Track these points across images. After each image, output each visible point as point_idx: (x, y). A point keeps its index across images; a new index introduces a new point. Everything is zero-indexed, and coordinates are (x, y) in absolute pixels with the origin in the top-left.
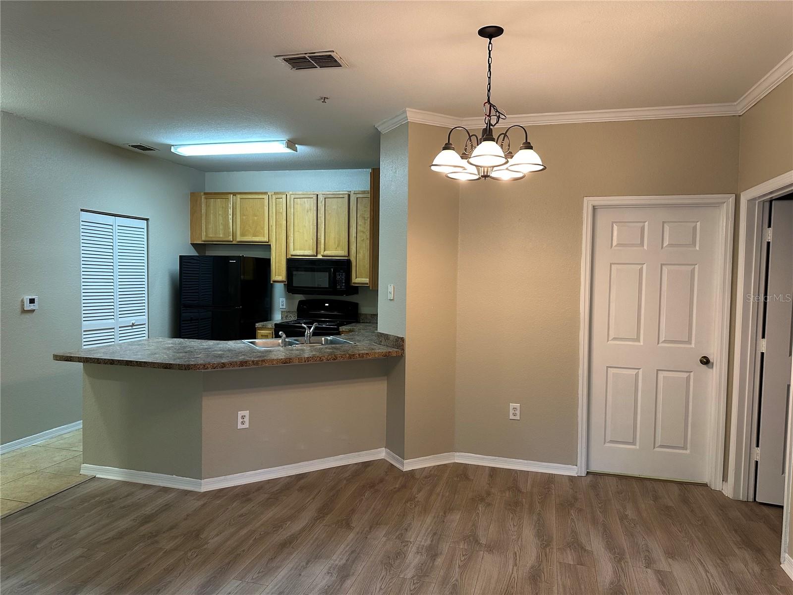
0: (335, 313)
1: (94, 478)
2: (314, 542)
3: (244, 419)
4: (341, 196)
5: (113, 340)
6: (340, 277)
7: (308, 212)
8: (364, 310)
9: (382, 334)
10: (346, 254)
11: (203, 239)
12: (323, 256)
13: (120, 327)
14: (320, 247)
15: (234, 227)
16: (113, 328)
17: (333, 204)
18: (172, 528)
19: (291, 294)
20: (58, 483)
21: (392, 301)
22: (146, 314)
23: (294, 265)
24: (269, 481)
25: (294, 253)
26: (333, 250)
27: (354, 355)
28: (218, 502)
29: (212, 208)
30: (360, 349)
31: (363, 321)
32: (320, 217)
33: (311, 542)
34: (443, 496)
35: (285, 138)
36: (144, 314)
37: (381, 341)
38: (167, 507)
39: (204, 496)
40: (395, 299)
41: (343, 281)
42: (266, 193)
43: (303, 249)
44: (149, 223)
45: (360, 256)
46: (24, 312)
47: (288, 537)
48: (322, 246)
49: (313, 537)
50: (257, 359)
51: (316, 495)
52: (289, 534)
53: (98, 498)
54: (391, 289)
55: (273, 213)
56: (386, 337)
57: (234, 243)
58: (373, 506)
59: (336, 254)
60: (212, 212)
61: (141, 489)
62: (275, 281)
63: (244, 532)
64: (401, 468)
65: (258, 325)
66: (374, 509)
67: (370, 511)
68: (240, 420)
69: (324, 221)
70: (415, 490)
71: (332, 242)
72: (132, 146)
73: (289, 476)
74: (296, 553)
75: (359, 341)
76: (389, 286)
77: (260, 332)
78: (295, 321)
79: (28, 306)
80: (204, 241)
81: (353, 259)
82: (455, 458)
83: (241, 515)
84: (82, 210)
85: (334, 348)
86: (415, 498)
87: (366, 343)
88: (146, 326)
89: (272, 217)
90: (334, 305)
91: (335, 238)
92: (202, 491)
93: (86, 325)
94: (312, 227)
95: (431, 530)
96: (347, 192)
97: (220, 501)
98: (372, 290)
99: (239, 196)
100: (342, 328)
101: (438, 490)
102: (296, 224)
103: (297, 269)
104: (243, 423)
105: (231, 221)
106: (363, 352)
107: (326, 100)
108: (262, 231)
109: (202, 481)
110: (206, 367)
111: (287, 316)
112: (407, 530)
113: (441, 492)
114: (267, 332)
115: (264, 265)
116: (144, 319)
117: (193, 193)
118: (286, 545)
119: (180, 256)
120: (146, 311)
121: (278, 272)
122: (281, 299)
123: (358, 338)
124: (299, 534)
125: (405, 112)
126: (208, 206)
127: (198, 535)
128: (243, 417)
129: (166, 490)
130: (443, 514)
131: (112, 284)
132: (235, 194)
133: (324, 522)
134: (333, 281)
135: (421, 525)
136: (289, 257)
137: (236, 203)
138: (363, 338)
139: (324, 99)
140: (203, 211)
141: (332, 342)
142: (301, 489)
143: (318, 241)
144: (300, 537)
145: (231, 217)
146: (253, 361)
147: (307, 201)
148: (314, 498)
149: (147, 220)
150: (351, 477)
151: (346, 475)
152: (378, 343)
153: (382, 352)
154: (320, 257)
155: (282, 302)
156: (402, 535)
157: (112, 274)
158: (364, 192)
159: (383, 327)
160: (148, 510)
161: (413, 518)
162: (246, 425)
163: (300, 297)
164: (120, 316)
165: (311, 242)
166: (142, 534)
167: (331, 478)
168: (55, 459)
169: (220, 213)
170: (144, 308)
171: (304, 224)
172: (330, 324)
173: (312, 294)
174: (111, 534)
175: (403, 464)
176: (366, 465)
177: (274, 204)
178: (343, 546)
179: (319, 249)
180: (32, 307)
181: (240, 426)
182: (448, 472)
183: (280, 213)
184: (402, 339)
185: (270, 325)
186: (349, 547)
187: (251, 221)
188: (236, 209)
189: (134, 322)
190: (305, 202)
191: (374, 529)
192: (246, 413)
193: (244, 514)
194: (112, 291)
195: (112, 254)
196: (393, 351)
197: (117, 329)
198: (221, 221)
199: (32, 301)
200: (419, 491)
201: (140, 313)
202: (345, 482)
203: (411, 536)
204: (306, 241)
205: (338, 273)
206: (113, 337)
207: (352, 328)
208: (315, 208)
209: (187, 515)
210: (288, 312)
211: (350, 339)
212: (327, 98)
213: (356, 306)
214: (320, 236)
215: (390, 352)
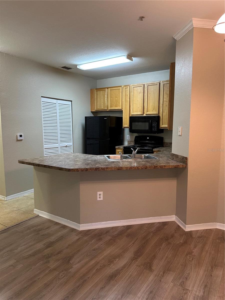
0: (153, 142)
1: (38, 216)
2: (129, 278)
3: (100, 196)
4: (156, 84)
5: (58, 152)
6: (154, 124)
7: (139, 93)
8: (166, 140)
9: (174, 155)
10: (158, 113)
11: (95, 109)
12: (146, 115)
13: (61, 147)
14: (145, 110)
15: (108, 103)
16: (58, 148)
17: (152, 88)
18: (58, 253)
19: (131, 133)
20: (23, 217)
21: (180, 136)
22: (72, 141)
23: (133, 119)
24: (113, 228)
25: (132, 114)
26: (151, 111)
27: (157, 166)
28: (85, 238)
29: (99, 95)
30: (161, 162)
31: (166, 146)
32: (145, 96)
33: (127, 278)
34: (210, 253)
35: (126, 53)
36: (71, 141)
37: (174, 158)
38: (61, 238)
39: (80, 233)
40: (182, 135)
41: (156, 127)
42: (121, 86)
43: (137, 112)
44: (72, 103)
45: (164, 114)
46: (18, 140)
47: (115, 272)
48: (146, 110)
49: (129, 274)
50: (104, 167)
51: (136, 241)
52: (116, 269)
53: (35, 228)
54: (180, 129)
55: (124, 95)
56: (177, 156)
57: (107, 110)
58: (166, 255)
59: (153, 114)
60: (99, 97)
61: (54, 225)
62: (124, 127)
63: (93, 262)
64: (184, 229)
65: (116, 147)
66: (167, 257)
67: (164, 258)
68: (98, 196)
69: (147, 97)
70: (192, 246)
71: (150, 108)
72: (62, 67)
73: (123, 226)
74: (117, 285)
75: (161, 157)
76: (179, 128)
77: (117, 150)
78: (133, 145)
79: (19, 138)
80: (96, 110)
81: (161, 115)
82: (217, 226)
83: (94, 250)
84: (42, 97)
85: (147, 161)
86: (192, 252)
87: (165, 159)
88: (72, 147)
89: (123, 97)
90: (152, 138)
91: (152, 105)
92: (80, 230)
93: (45, 146)
94: (141, 101)
95: (203, 282)
96: (159, 82)
97: (87, 238)
98: (169, 131)
99: (109, 89)
100: (154, 150)
101: (207, 248)
102: (134, 100)
103: (135, 121)
104: (100, 198)
105: (106, 101)
106: (162, 164)
107: (143, 19)
108: (119, 104)
109: (80, 225)
110: (78, 171)
111: (130, 143)
112: (187, 278)
113: (209, 250)
114: (120, 150)
115: (120, 120)
116: (71, 144)
117: (91, 89)
118: (112, 277)
119: (85, 117)
120: (72, 140)
121: (126, 123)
122: (128, 136)
123: (161, 155)
124: (121, 270)
125: (191, 21)
126: (97, 95)
127: (69, 261)
128: (100, 195)
129: (64, 227)
130: (211, 269)
131: (57, 129)
132: (108, 88)
133: (137, 262)
134: (151, 127)
135: (196, 276)
136: (131, 116)
137: (108, 92)
138: (164, 156)
139: (142, 18)
140: (95, 97)
141: (147, 157)
142: (128, 236)
143: (144, 108)
144: (121, 272)
145: (106, 99)
146: (102, 168)
147: (139, 88)
148: (133, 243)
149: (71, 101)
150: (155, 231)
151: (153, 229)
152: (172, 159)
153: (174, 165)
154: (145, 115)
155: (128, 137)
156: (183, 282)
157: (56, 125)
158: (167, 81)
159: (175, 150)
160: (52, 239)
161: (191, 269)
162: (102, 199)
163: (136, 135)
164: (61, 142)
165: (141, 108)
166: (44, 255)
167: (144, 231)
168: (28, 204)
169: (102, 97)
170: (71, 139)
171: (138, 99)
172: (149, 147)
173: (142, 133)
174: (30, 253)
175: (185, 227)
176: (165, 224)
177: (124, 91)
178: (145, 286)
179: (144, 111)
180: (21, 138)
181: (98, 199)
182: (213, 235)
183: (127, 95)
184: (186, 158)
185: (122, 147)
186: (149, 287)
187: (114, 100)
188: (108, 95)
189: (66, 145)
190: (138, 89)
191: (166, 274)
192: (102, 193)
193: (96, 249)
194: (57, 132)
195: (56, 116)
196: (181, 164)
197: (59, 148)
198: (102, 101)
199: (21, 136)
200: (195, 247)
201: (69, 141)
202: (152, 234)
203: (190, 285)
204: (138, 108)
205: (153, 123)
206: (58, 151)
207: (159, 149)
208: (143, 91)
209: (69, 245)
210: (131, 141)
211: (157, 156)
212: (144, 17)
213: (162, 139)
214: (145, 105)
215: (178, 165)
